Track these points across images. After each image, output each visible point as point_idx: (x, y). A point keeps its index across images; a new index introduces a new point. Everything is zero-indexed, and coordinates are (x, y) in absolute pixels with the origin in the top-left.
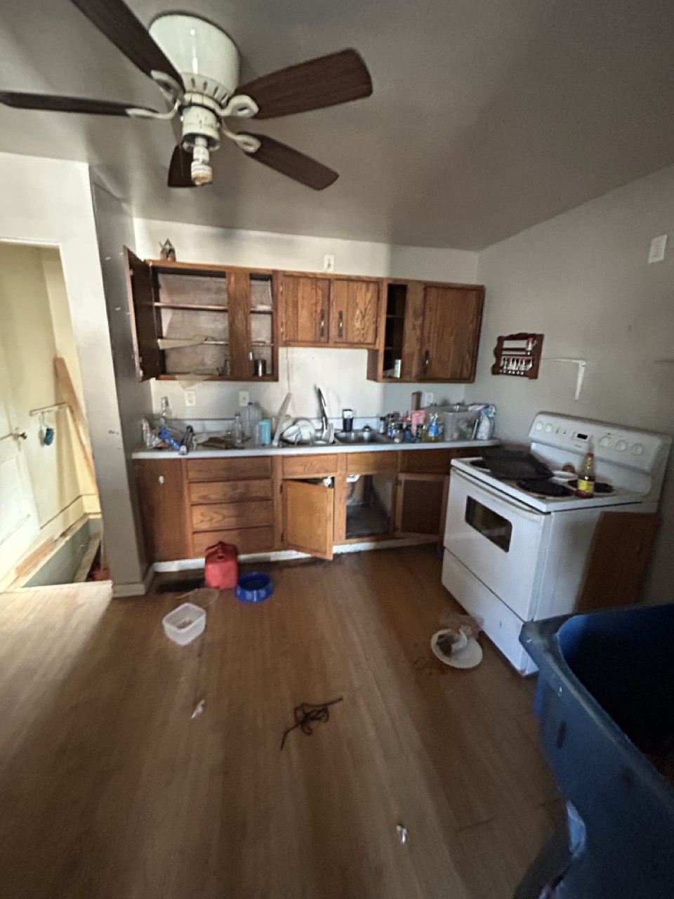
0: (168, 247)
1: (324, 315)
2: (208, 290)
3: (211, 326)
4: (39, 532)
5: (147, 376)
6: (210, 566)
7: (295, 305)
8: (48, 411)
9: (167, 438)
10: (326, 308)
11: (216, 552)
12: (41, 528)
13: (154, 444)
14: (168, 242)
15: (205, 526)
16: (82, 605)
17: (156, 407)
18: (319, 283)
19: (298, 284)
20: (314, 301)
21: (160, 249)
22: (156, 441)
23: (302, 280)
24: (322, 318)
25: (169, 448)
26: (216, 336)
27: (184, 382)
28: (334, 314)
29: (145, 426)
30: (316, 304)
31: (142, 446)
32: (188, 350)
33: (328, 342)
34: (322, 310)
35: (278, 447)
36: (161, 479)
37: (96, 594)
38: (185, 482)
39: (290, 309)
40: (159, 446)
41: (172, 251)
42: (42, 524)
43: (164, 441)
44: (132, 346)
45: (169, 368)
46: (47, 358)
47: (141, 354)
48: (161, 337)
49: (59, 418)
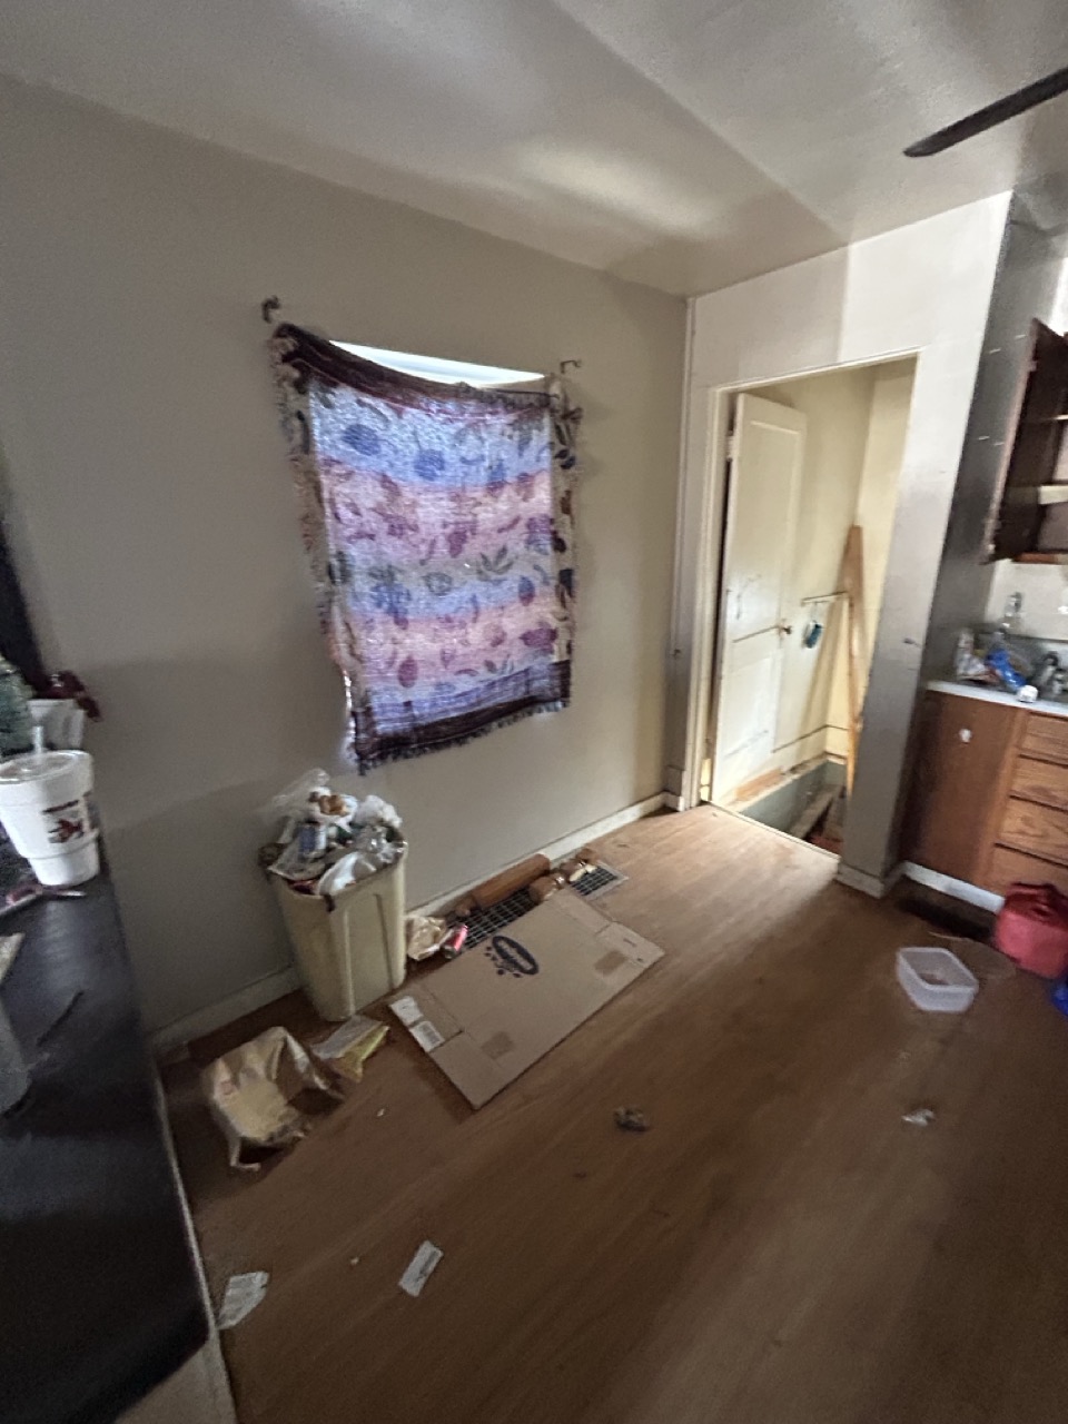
4: (770, 755)
5: (998, 556)
6: (1011, 916)
8: (822, 602)
9: (999, 667)
11: (1032, 898)
12: (774, 751)
13: (972, 672)
15: (1026, 843)
16: (796, 867)
17: (995, 610)
22: (978, 669)
25: (1002, 686)
29: (965, 639)
31: (949, 674)
36: (966, 735)
37: (815, 864)
38: (1011, 752)
40: (980, 678)
42: (777, 746)
43: (992, 672)
44: (988, 500)
45: (1047, 540)
46: (843, 525)
47: (1002, 514)
48: (1051, 482)
49: (833, 612)
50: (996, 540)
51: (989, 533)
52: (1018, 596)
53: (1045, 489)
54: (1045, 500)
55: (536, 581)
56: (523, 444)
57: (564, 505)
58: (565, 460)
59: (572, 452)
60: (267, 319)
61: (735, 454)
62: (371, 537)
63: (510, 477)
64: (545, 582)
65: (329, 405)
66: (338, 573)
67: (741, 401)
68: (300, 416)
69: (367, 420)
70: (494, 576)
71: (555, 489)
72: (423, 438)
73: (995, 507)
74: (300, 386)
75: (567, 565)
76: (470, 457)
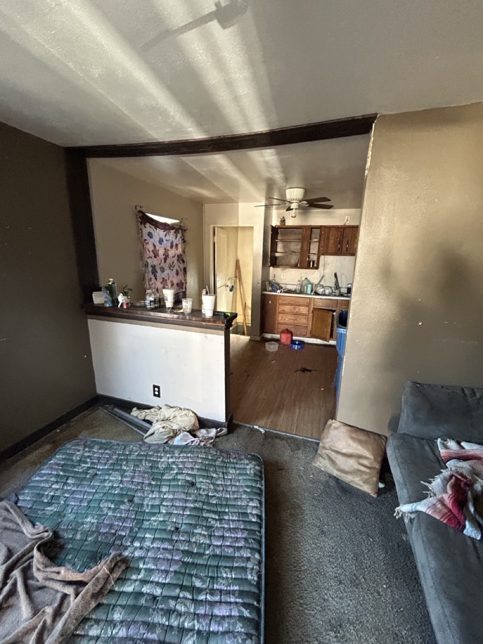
0: (283, 219)
1: (341, 242)
2: (295, 234)
3: (295, 247)
5: (271, 266)
6: (282, 334)
7: (328, 239)
8: (233, 279)
9: (274, 288)
10: (341, 240)
11: (285, 331)
14: (284, 217)
15: (282, 322)
17: (271, 278)
18: (340, 230)
19: (330, 231)
20: (336, 236)
21: (280, 220)
22: (270, 288)
23: (332, 229)
24: (339, 243)
25: (275, 291)
26: (296, 251)
27: (282, 269)
28: (345, 242)
29: (267, 283)
30: (337, 238)
31: (266, 290)
32: (285, 257)
33: (341, 253)
34: (340, 240)
35: (313, 295)
36: (270, 302)
37: (245, 338)
38: (278, 304)
39: (326, 241)
40: (271, 290)
41: (284, 220)
44: (268, 256)
45: (277, 264)
46: (235, 260)
47: (270, 258)
48: (277, 252)
49: (235, 282)
50: (270, 262)
51: (269, 262)
52: (275, 275)
53: (276, 254)
54: (276, 256)
55: (179, 270)
56: (176, 237)
57: (184, 252)
58: (184, 241)
59: (185, 239)
60: (136, 208)
61: (216, 241)
62: (151, 258)
63: (174, 245)
64: (181, 270)
65: (145, 227)
66: (146, 265)
67: (216, 228)
68: (141, 230)
69: (152, 231)
70: (172, 268)
71: (182, 247)
72: (160, 235)
73: (269, 257)
74: (141, 223)
75: (185, 266)
76: (168, 239)
